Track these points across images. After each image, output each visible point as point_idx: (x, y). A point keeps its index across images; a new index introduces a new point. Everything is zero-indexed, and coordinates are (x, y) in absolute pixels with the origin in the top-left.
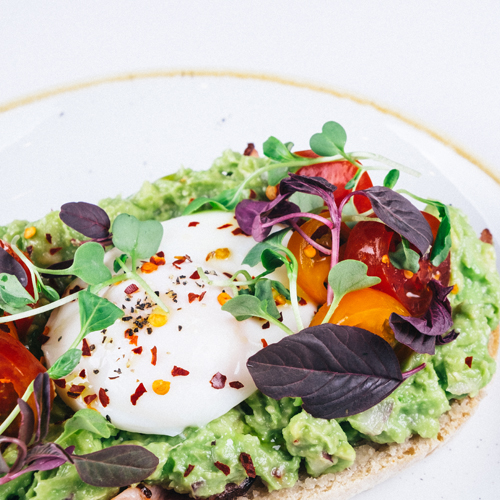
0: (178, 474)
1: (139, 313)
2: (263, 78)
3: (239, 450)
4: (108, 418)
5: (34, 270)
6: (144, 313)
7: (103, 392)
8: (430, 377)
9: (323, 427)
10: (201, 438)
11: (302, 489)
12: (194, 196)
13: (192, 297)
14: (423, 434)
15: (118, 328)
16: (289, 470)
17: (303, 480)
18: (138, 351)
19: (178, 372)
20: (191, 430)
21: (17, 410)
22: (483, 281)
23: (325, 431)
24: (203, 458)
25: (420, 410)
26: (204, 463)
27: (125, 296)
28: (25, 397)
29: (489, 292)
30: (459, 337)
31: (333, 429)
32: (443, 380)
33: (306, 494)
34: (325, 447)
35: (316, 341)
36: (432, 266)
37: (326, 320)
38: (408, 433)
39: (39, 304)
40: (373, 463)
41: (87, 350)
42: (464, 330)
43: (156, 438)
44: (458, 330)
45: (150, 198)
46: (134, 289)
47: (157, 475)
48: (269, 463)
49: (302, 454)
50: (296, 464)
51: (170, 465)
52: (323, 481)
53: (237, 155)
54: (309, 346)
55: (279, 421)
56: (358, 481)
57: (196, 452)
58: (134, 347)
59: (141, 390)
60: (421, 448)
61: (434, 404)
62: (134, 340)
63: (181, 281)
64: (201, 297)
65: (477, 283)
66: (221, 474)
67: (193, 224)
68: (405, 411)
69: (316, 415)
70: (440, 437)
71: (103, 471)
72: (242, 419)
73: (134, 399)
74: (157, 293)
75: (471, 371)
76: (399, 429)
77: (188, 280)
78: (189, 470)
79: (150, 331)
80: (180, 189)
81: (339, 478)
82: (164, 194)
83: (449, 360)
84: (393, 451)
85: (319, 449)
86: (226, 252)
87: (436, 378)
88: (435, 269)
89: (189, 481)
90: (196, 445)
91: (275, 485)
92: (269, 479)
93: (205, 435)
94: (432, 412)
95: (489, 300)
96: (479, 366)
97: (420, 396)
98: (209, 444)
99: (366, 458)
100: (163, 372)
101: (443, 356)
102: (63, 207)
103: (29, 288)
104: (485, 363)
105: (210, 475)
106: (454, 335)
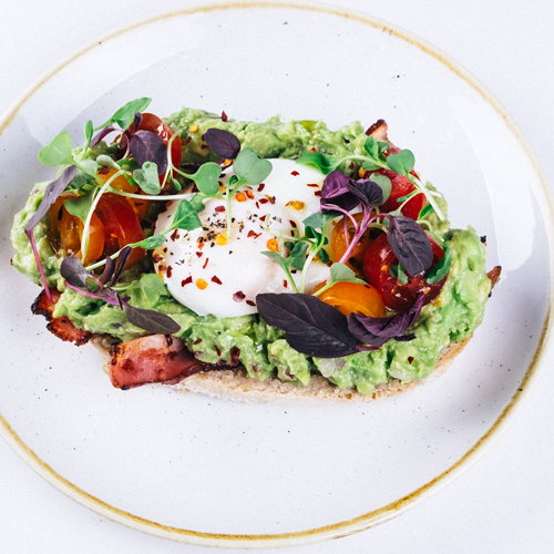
0: (192, 340)
1: (214, 229)
2: (440, 58)
3: (234, 344)
4: (166, 286)
5: (170, 167)
6: (217, 230)
7: (170, 268)
8: (380, 357)
9: (293, 355)
10: (214, 325)
11: (269, 384)
12: (316, 147)
13: (251, 233)
14: (359, 390)
15: (198, 232)
16: (265, 370)
17: (273, 379)
18: (199, 254)
19: (215, 280)
20: (212, 317)
21: (104, 262)
22: (465, 305)
23: (292, 359)
24: (210, 338)
25: (364, 375)
26: (209, 342)
27: (214, 212)
28: (113, 257)
29: (468, 314)
30: (414, 340)
31: (299, 360)
32: (388, 363)
33: (269, 389)
34: (289, 369)
35: (304, 304)
36: (425, 282)
37: (315, 295)
38: (351, 384)
39: (162, 193)
40: (321, 391)
41: (174, 236)
42: (421, 337)
43: (189, 312)
44: (416, 335)
45: (286, 135)
46: (221, 209)
47: (178, 334)
48: (252, 359)
49: (276, 365)
50: (270, 368)
51: (189, 332)
52: (284, 387)
53: (359, 130)
54: (298, 305)
55: (271, 337)
56: (307, 397)
57: (207, 332)
58: (198, 250)
59: (189, 280)
60: (356, 397)
61: (375, 377)
62: (201, 246)
63: (253, 218)
64: (257, 236)
65: (460, 306)
66: (215, 353)
67: (295, 173)
68: (355, 371)
69: (292, 346)
70: (374, 397)
71: (142, 319)
72: (252, 323)
73: (184, 283)
74: (233, 220)
75: (410, 367)
76: (345, 380)
77: (257, 219)
78: (199, 341)
79: (213, 245)
80: (309, 138)
81: (295, 390)
82: (297, 135)
83: (397, 353)
84: (337, 391)
85: (285, 368)
86: (302, 205)
87: (385, 359)
88: (427, 285)
89: (195, 348)
90: (210, 328)
91: (251, 374)
92: (249, 369)
93: (218, 324)
94: (371, 379)
95: (465, 320)
96: (416, 365)
97: (368, 366)
98: (217, 331)
99: (319, 386)
100: (207, 276)
101: (396, 348)
102: (209, 130)
103: (161, 179)
104: (421, 366)
105: (209, 351)
106: (411, 337)
